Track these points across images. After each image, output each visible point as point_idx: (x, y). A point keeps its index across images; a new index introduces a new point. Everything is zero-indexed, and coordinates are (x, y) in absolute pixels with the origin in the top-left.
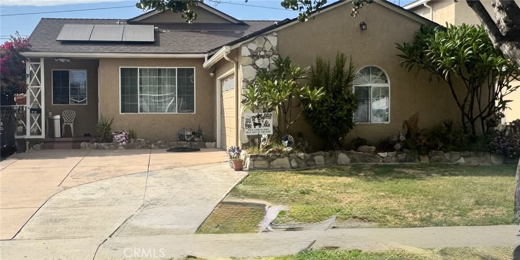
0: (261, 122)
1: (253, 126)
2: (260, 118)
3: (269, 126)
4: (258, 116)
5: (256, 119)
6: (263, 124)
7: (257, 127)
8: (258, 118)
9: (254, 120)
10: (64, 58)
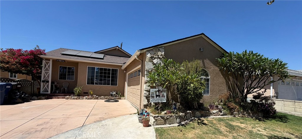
0: (160, 95)
1: (155, 97)
2: (160, 92)
3: (164, 97)
4: (159, 91)
5: (157, 93)
6: (161, 96)
7: (158, 97)
8: (159, 92)
9: (156, 93)
10: (61, 60)
